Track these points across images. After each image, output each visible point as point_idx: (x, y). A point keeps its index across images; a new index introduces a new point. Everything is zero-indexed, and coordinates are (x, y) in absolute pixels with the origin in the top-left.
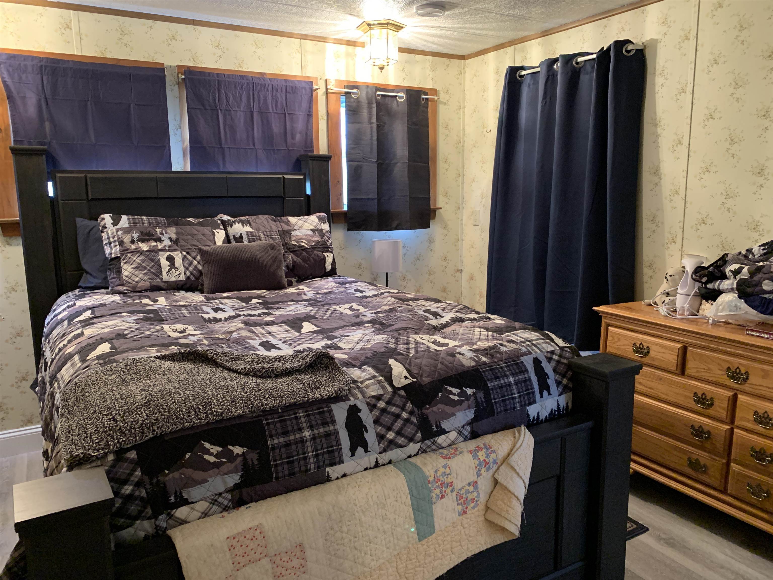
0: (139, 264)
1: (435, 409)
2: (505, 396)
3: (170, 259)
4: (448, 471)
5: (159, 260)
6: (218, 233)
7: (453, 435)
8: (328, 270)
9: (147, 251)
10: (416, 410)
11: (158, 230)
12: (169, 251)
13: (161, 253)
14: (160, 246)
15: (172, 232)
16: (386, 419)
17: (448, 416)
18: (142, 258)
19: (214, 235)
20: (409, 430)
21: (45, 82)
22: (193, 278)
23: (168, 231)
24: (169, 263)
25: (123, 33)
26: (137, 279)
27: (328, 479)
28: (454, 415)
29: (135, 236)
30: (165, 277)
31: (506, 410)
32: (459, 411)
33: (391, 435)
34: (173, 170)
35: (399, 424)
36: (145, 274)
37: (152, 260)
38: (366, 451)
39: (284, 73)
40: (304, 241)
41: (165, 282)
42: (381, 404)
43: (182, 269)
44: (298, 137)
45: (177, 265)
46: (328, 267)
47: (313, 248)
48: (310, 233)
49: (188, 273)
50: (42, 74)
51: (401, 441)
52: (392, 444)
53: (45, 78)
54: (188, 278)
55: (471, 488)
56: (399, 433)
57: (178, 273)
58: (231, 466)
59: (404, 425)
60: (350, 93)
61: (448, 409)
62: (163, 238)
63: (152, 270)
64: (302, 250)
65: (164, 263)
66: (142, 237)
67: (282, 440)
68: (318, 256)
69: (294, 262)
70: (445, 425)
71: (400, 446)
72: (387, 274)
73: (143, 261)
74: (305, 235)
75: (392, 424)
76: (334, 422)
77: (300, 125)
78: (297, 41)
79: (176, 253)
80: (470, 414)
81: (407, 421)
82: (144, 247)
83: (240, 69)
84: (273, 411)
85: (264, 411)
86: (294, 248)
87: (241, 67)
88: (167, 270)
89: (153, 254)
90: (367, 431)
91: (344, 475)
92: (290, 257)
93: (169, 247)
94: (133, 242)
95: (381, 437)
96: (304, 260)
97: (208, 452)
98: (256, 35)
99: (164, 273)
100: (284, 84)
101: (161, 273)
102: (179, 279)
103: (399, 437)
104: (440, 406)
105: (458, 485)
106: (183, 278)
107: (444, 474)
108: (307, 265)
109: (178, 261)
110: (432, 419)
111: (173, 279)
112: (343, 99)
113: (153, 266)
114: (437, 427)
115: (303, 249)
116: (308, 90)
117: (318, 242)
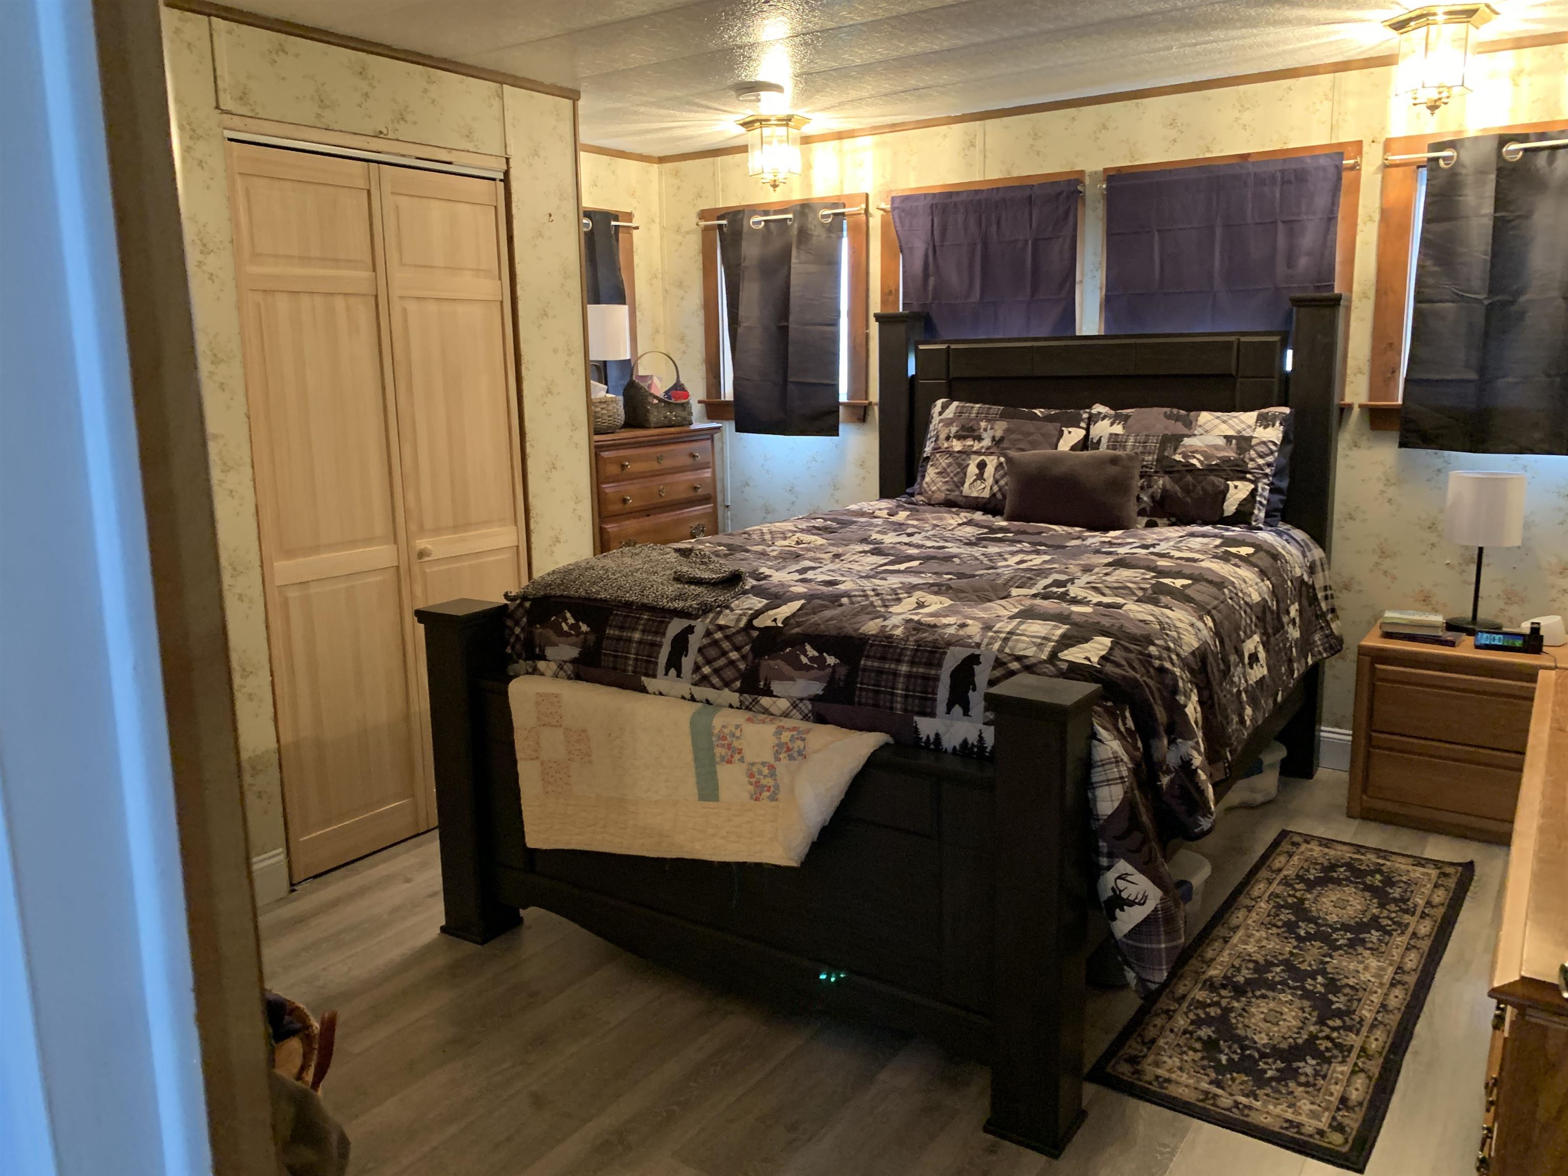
0: (944, 469)
1: (772, 663)
2: (879, 686)
3: (982, 466)
4: (738, 733)
5: (968, 465)
6: (1070, 432)
7: (783, 704)
8: (1226, 514)
9: (959, 452)
10: (750, 657)
11: (983, 424)
12: (984, 454)
13: (973, 456)
14: (977, 446)
15: (1000, 428)
16: (712, 652)
17: (782, 677)
18: (950, 460)
19: (1062, 433)
20: (729, 673)
21: (935, 225)
22: (999, 496)
23: (996, 427)
24: (977, 471)
25: (1036, 137)
26: (934, 488)
27: (643, 690)
28: (792, 679)
29: (954, 429)
30: (966, 490)
31: (876, 705)
32: (801, 677)
33: (706, 670)
34: (1077, 334)
35: (722, 662)
36: (946, 482)
37: (959, 465)
38: (679, 675)
39: (1295, 143)
40: (1198, 456)
41: (966, 497)
42: (718, 635)
43: (990, 481)
44: (1303, 262)
45: (986, 475)
46: (1230, 507)
47: (1210, 470)
48: (1221, 442)
49: (996, 488)
50: (932, 214)
51: (715, 680)
52: (704, 681)
53: (935, 220)
54: (993, 495)
55: (766, 771)
56: (716, 671)
57: (983, 486)
58: (573, 639)
59: (726, 666)
60: (1436, 159)
61: (787, 669)
62: (984, 435)
63: (955, 479)
64: (1187, 471)
65: (972, 470)
66: (961, 433)
67: (617, 633)
68: (1213, 484)
69: (1164, 490)
70: (776, 686)
71: (713, 686)
72: (1481, 550)
73: (949, 465)
74: (1207, 446)
75: (715, 660)
76: (664, 634)
77: (1308, 239)
78: (1326, 79)
79: (992, 457)
80: (817, 688)
81: (732, 663)
82: (957, 446)
83: (1208, 155)
84: (629, 605)
85: (620, 601)
86: (1172, 467)
87: (1209, 151)
88: (972, 480)
89: (964, 456)
90: (686, 656)
91: (661, 694)
92: (1161, 482)
93: (988, 448)
94: (948, 438)
95: (697, 668)
96: (1187, 490)
97: (565, 620)
98: (1242, 88)
99: (966, 485)
100: (1279, 167)
101: (963, 483)
102: (982, 495)
103: (715, 676)
104: (779, 661)
105: (749, 757)
106: (986, 494)
107: (733, 735)
108: (1189, 500)
109: (990, 471)
110: (763, 673)
111: (975, 494)
112: (1424, 171)
113: (958, 473)
114: (765, 685)
115: (1191, 469)
116: (1332, 171)
117: (1226, 460)
